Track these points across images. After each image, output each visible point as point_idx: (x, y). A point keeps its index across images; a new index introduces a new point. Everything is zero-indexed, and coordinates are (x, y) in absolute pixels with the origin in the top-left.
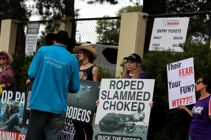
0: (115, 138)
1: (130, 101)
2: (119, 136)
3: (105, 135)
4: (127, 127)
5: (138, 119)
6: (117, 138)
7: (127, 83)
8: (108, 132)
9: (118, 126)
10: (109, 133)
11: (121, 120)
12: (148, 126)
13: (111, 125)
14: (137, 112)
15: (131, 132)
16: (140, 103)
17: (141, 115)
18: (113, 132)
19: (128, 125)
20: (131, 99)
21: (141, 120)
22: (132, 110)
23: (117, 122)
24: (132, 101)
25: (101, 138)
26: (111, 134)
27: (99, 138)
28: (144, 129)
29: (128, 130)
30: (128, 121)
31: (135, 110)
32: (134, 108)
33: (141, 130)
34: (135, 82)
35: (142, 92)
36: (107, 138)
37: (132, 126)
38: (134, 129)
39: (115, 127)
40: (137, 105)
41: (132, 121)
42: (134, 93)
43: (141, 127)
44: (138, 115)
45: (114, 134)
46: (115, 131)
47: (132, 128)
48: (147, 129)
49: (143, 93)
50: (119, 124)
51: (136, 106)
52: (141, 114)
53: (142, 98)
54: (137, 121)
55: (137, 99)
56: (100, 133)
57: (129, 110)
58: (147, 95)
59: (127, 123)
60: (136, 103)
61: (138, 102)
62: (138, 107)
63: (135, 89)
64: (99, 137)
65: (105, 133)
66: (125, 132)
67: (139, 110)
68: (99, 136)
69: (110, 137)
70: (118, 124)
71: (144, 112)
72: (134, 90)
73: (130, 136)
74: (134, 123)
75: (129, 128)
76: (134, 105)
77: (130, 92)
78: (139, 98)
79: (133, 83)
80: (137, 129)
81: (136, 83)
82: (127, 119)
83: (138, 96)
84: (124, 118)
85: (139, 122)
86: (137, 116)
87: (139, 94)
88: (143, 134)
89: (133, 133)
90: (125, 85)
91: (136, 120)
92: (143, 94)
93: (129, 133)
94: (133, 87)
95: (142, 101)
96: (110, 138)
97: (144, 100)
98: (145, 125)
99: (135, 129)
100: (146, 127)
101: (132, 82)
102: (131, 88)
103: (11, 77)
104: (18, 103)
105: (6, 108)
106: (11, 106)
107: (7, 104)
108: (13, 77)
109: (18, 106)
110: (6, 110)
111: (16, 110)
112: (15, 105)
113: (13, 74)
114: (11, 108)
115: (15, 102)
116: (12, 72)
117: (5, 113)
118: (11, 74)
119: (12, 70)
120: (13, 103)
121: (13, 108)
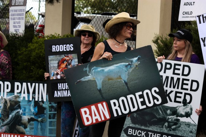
0: (151, 135)
1: (172, 89)
2: (157, 133)
3: (138, 129)
4: (169, 122)
5: (184, 114)
6: (154, 135)
7: (168, 66)
8: (142, 125)
9: (157, 120)
10: (143, 127)
11: (160, 112)
12: (197, 124)
13: (147, 118)
14: (182, 104)
15: (174, 130)
16: (186, 94)
17: (188, 110)
18: (149, 127)
19: (170, 120)
20: (174, 87)
21: (188, 115)
22: (175, 101)
23: (155, 114)
24: (176, 90)
25: (132, 132)
26: (147, 128)
27: (130, 133)
28: (191, 127)
29: (169, 127)
30: (170, 115)
31: (180, 102)
32: (178, 99)
33: (187, 129)
34: (180, 65)
35: (188, 80)
36: (141, 134)
37: (175, 121)
38: (177, 126)
39: (152, 120)
40: (182, 96)
41: (175, 116)
42: (178, 79)
43: (188, 124)
44: (184, 109)
45: (150, 129)
46: (151, 125)
47: (175, 124)
48: (196, 128)
49: (190, 81)
50: (158, 117)
51: (180, 97)
52: (187, 107)
53: (188, 87)
54: (182, 116)
55: (182, 88)
56: (131, 125)
57: (171, 101)
58: (195, 84)
59: (168, 117)
60: (181, 93)
61: (184, 91)
62: (183, 98)
63: (179, 74)
64: (129, 131)
65: (137, 126)
66: (166, 128)
67: (185, 103)
68: (129, 129)
69: (145, 132)
70: (156, 117)
71: (191, 106)
72: (178, 76)
73: (172, 134)
74: (178, 118)
75: (172, 124)
76: (178, 95)
77: (172, 78)
78: (185, 87)
79: (177, 67)
80: (182, 126)
81: (181, 68)
82: (169, 112)
83: (183, 84)
84: (164, 110)
85: (185, 117)
86: (182, 110)
87: (185, 82)
88: (191, 134)
89: (177, 131)
90: (166, 68)
91: (181, 114)
92: (189, 83)
93: (171, 131)
94: (176, 71)
95: (189, 92)
96: (145, 134)
97: (191, 90)
98: (192, 122)
99: (180, 127)
100: (194, 125)
101: (175, 65)
102: (174, 73)
103: (5, 64)
104: (19, 97)
105: (4, 103)
106: (10, 101)
107: (5, 99)
108: (7, 64)
109: (19, 100)
110: (4, 107)
111: (16, 106)
112: (15, 99)
113: (7, 60)
114: (10, 104)
115: (15, 96)
116: (6, 57)
117: (3, 110)
118: (4, 61)
119: (6, 55)
120: (11, 97)
121: (13, 103)
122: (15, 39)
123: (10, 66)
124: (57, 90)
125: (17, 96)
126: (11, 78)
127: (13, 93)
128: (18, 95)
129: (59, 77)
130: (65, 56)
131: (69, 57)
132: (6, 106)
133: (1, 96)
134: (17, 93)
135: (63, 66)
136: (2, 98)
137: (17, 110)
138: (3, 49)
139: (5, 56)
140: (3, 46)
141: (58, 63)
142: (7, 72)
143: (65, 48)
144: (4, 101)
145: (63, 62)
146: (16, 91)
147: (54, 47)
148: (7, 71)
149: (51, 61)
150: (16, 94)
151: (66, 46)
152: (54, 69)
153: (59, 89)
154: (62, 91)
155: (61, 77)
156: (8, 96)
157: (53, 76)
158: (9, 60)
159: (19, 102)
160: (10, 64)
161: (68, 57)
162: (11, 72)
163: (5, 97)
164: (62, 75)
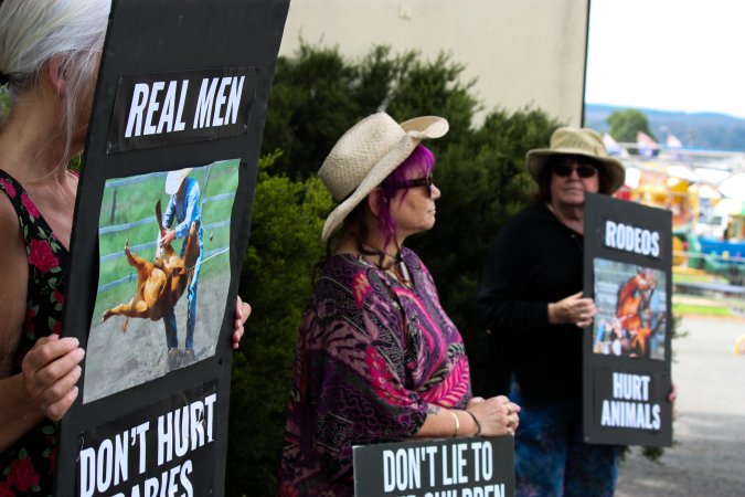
124: (611, 398)
129: (617, 347)
130: (639, 272)
131: (648, 276)
135: (631, 307)
141: (619, 294)
143: (638, 240)
145: (632, 294)
147: (612, 229)
149: (600, 279)
151: (640, 236)
152: (606, 314)
153: (616, 395)
154: (623, 404)
155: (623, 349)
157: (603, 340)
161: (644, 276)
164: (625, 342)
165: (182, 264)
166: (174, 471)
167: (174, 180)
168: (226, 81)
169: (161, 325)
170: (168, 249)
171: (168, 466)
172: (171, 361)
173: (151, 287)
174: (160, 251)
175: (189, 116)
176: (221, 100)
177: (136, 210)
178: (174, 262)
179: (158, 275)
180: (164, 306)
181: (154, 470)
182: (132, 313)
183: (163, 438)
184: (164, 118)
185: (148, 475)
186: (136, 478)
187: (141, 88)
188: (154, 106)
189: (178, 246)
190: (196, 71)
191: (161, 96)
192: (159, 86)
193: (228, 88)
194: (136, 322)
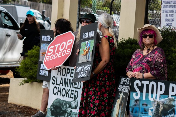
4: (67, 113)
9: (62, 112)
11: (64, 106)
13: (58, 111)
16: (75, 91)
17: (76, 103)
19: (68, 111)
21: (76, 107)
23: (62, 108)
24: (71, 88)
29: (68, 116)
32: (72, 96)
37: (70, 112)
38: (71, 116)
39: (60, 112)
41: (71, 108)
44: (74, 103)
57: (69, 97)
59: (67, 109)
62: (74, 94)
67: (75, 98)
70: (62, 110)
75: (69, 114)
76: (72, 92)
77: (70, 80)
78: (75, 86)
82: (68, 105)
91: (73, 107)
97: (78, 88)
102: (71, 76)
103: (159, 62)
104: (174, 100)
105: (156, 106)
106: (163, 104)
107: (157, 102)
108: (162, 63)
109: (174, 104)
110: (156, 110)
111: (170, 110)
112: (169, 102)
113: (161, 58)
114: (163, 107)
115: (169, 99)
116: (160, 55)
117: (154, 114)
118: (158, 59)
119: (161, 52)
120: (165, 100)
121: (166, 107)
122: (168, 34)
123: (165, 64)
125: (171, 99)
126: (166, 78)
127: (168, 96)
128: (173, 98)
132: (158, 109)
133: (153, 98)
134: (172, 95)
136: (154, 100)
137: (170, 115)
138: (157, 46)
139: (159, 53)
140: (157, 42)
142: (162, 72)
144: (156, 103)
146: (171, 93)
148: (162, 70)
150: (170, 97)
156: (161, 98)
158: (164, 58)
159: (174, 106)
160: (165, 63)
162: (166, 71)
163: (158, 99)
165: (88, 50)
166: (85, 72)
167: (87, 42)
168: (92, 32)
169: (86, 56)
170: (86, 49)
171: (85, 71)
172: (87, 60)
173: (85, 53)
174: (85, 49)
175: (88, 35)
176: (92, 34)
177: (84, 45)
178: (87, 50)
179: (86, 51)
180: (86, 55)
181: (83, 71)
182: (83, 55)
183: (85, 68)
184: (86, 36)
185: (83, 72)
186: (82, 72)
187: (84, 34)
188: (85, 35)
189: (87, 49)
190: (89, 32)
191: (86, 34)
192: (85, 33)
193: (92, 33)
194: (84, 56)
